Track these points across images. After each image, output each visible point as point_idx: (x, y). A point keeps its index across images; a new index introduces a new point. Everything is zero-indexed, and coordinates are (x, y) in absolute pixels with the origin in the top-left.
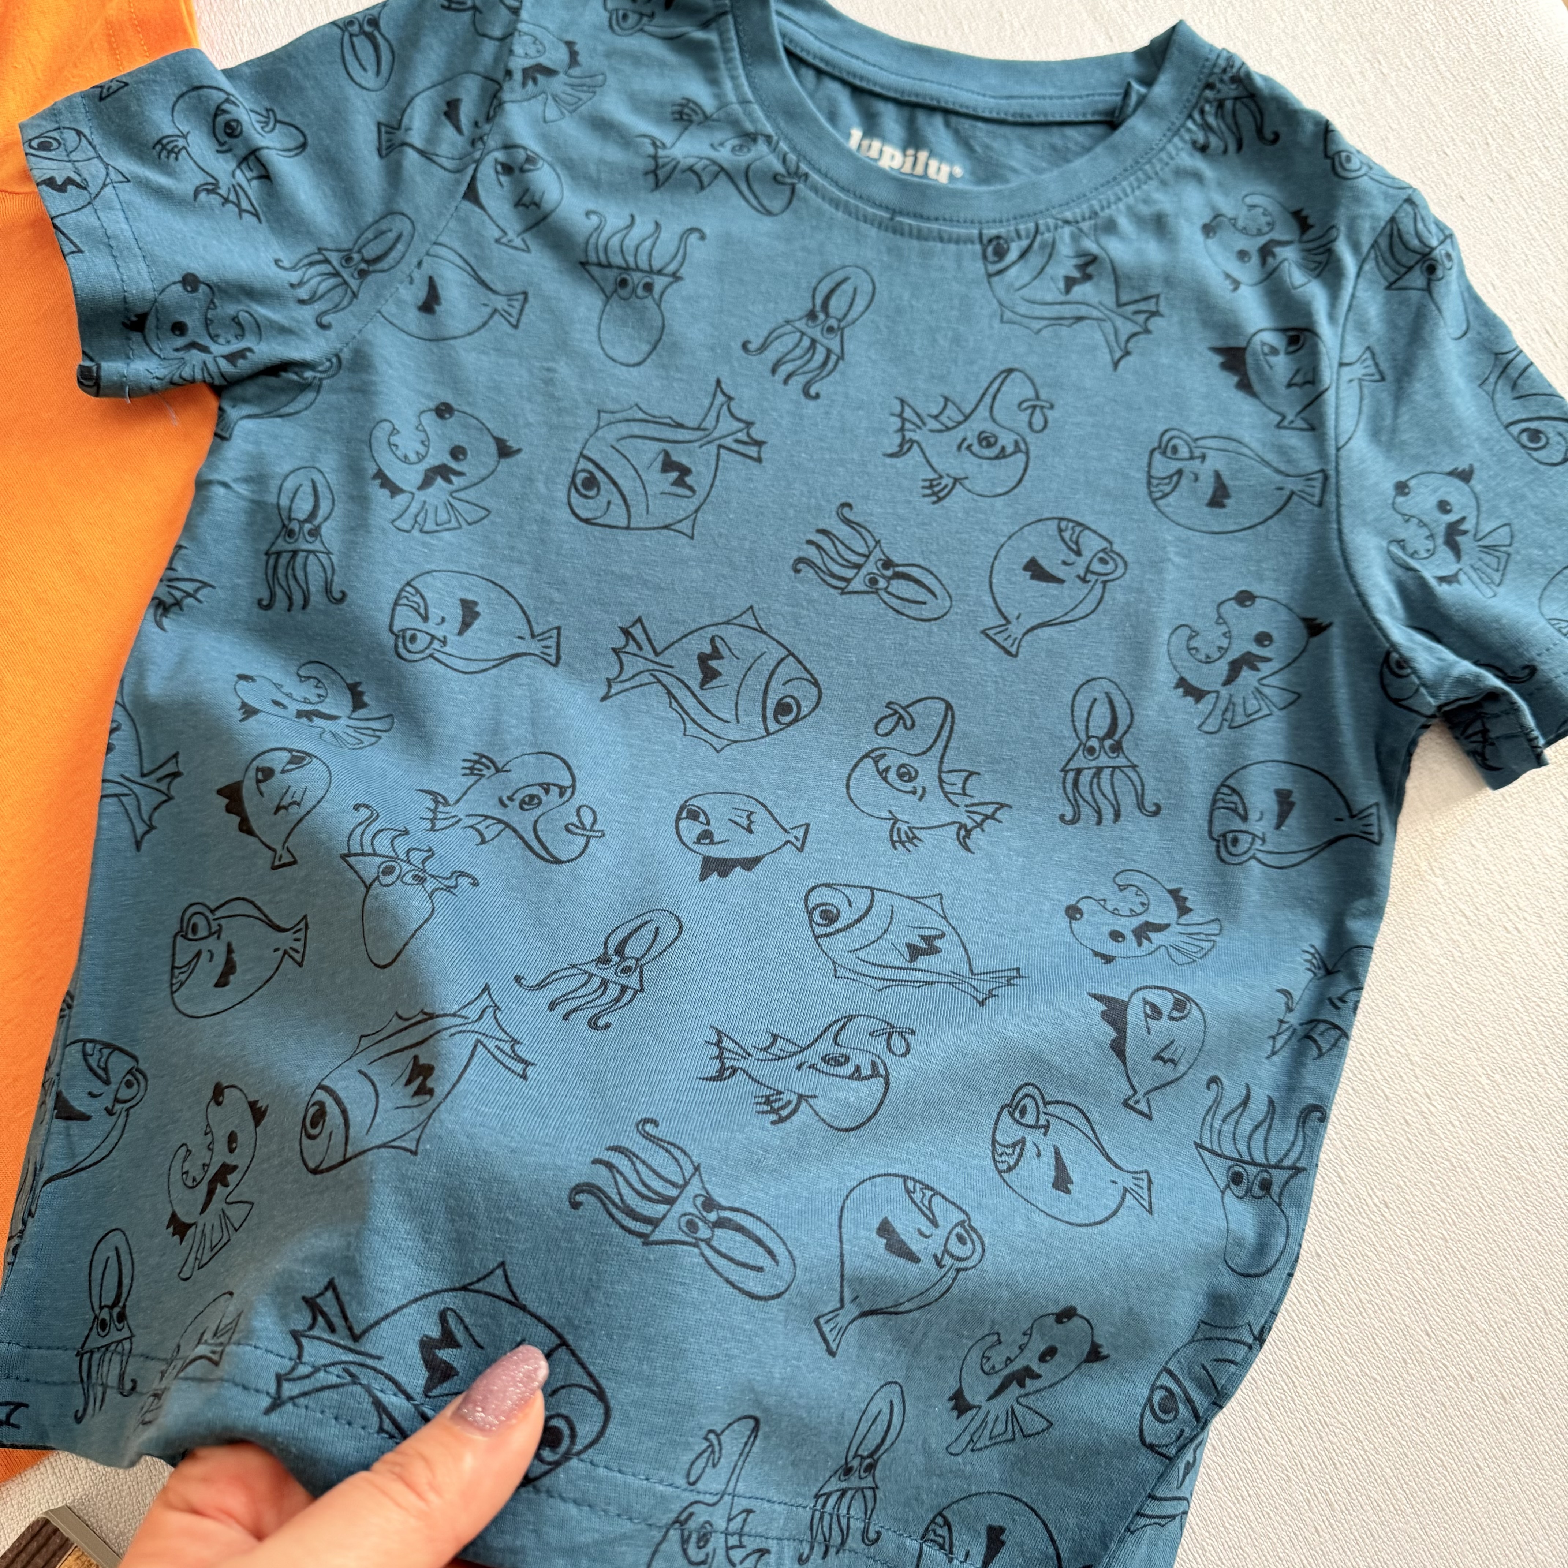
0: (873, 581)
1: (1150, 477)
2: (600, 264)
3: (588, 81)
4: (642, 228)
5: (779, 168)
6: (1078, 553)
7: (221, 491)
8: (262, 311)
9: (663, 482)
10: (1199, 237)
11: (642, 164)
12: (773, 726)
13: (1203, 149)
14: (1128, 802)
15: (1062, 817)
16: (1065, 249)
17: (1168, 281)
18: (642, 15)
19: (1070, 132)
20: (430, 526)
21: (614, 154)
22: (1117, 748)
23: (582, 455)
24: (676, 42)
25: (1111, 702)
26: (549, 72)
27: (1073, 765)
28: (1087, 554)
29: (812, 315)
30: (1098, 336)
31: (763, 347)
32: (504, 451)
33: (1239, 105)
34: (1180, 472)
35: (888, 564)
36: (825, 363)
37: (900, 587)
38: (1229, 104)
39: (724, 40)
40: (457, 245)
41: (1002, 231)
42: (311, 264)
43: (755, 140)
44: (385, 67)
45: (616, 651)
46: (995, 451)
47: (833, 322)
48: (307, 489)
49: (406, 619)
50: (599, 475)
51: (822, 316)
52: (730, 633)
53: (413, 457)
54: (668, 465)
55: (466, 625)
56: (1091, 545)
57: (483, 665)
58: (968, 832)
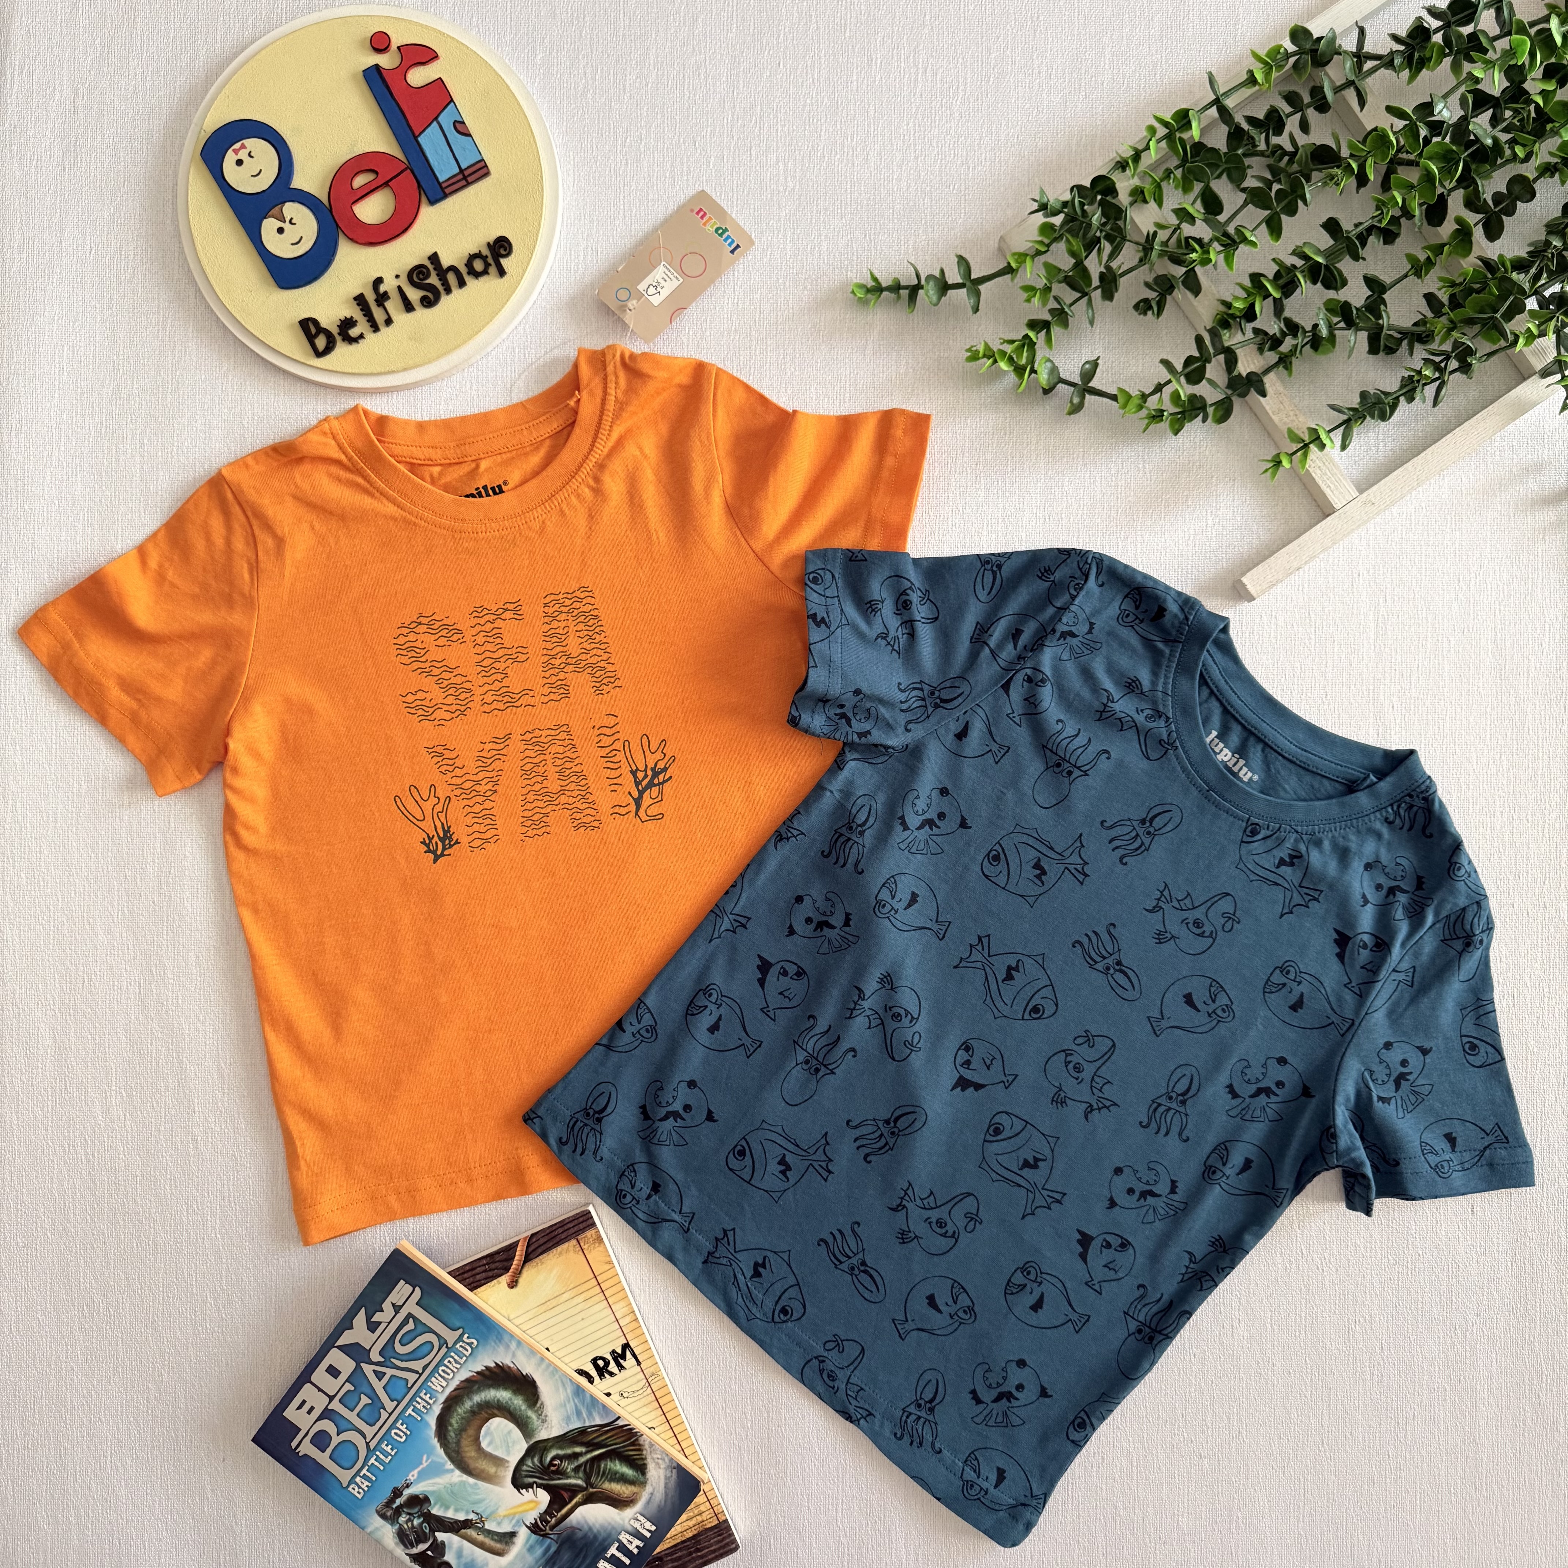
0: (1108, 968)
1: (1269, 979)
2: (1051, 751)
3: (1092, 644)
5: (1165, 737)
6: (1214, 1001)
7: (827, 792)
8: (883, 711)
9: (1031, 873)
10: (1362, 869)
11: (1097, 706)
12: (1027, 1016)
13: (1389, 822)
14: (1175, 1129)
15: (1141, 1123)
16: (1289, 844)
17: (1331, 887)
18: (1137, 618)
19: (1325, 782)
20: (914, 850)
21: (1086, 693)
22: (1183, 1103)
23: (998, 842)
25: (1192, 1080)
26: (1073, 635)
27: (1159, 1101)
28: (1218, 1003)
29: (1143, 822)
30: (1281, 896)
31: (1111, 827)
32: (963, 824)
33: (1420, 811)
34: (1284, 985)
35: (1119, 963)
36: (1137, 849)
37: (1119, 977)
38: (1415, 808)
39: (1171, 655)
40: (987, 709)
41: (1261, 822)
42: (913, 689)
43: (1160, 717)
44: (994, 592)
45: (971, 946)
46: (1199, 931)
47: (1152, 830)
48: (867, 808)
49: (885, 895)
50: (1002, 856)
51: (1148, 824)
52: (1028, 962)
53: (920, 812)
54: (1037, 866)
55: (909, 905)
56: (1222, 1000)
57: (909, 928)
58: (1092, 1110)
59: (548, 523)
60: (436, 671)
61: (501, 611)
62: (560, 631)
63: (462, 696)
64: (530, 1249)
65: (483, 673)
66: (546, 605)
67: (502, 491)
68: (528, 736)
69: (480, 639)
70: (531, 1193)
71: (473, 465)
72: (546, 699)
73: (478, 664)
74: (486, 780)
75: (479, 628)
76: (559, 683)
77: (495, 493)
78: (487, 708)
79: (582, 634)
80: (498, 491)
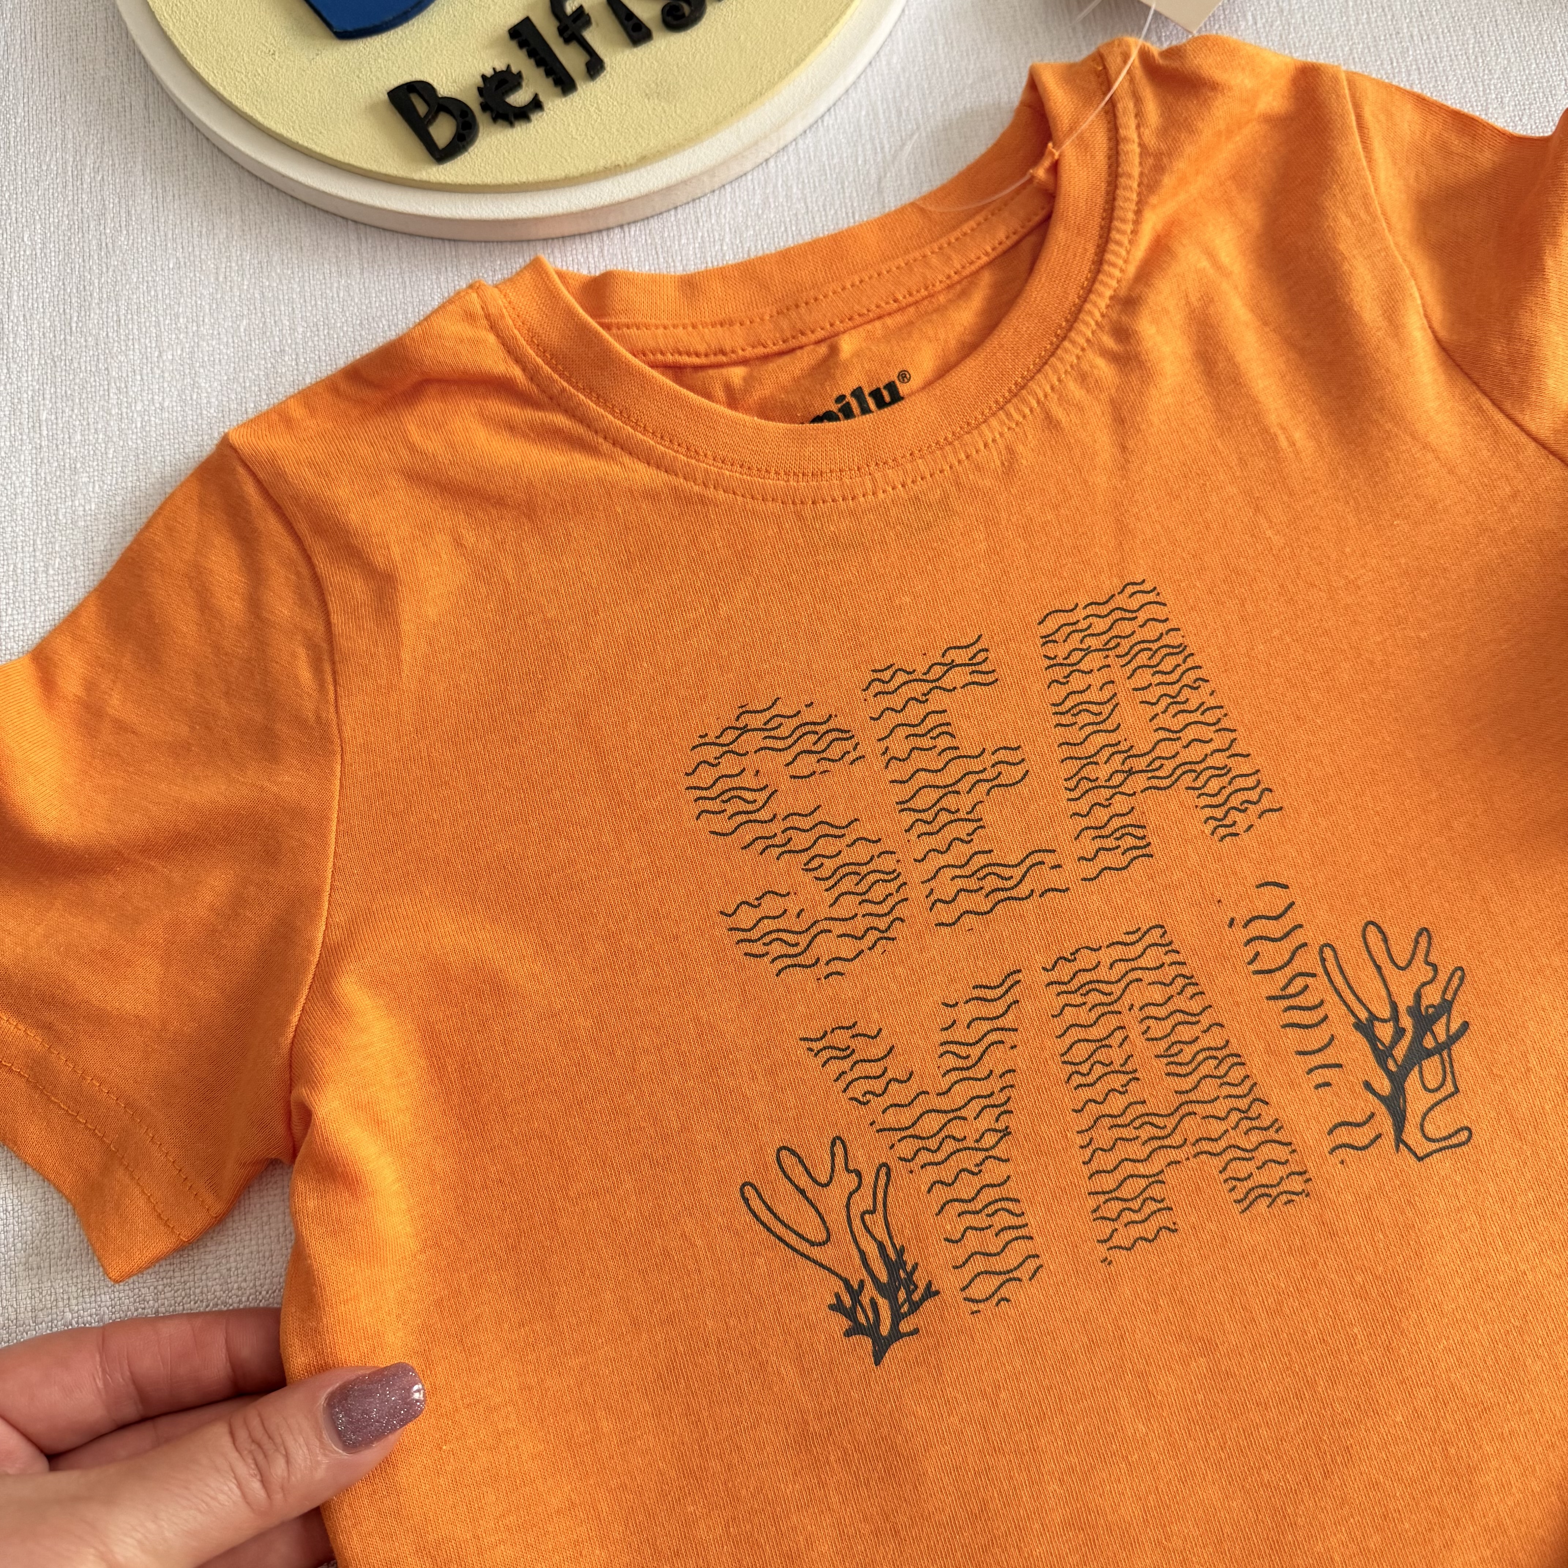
59: (1020, 448)
60: (801, 840)
61: (938, 671)
62: (1093, 695)
63: (878, 893)
65: (922, 828)
66: (1047, 640)
67: (896, 398)
68: (1065, 971)
69: (899, 745)
71: (823, 349)
72: (1090, 869)
73: (904, 805)
74: (976, 1105)
75: (892, 718)
76: (1116, 823)
77: (881, 404)
78: (945, 913)
79: (1151, 695)
80: (887, 398)
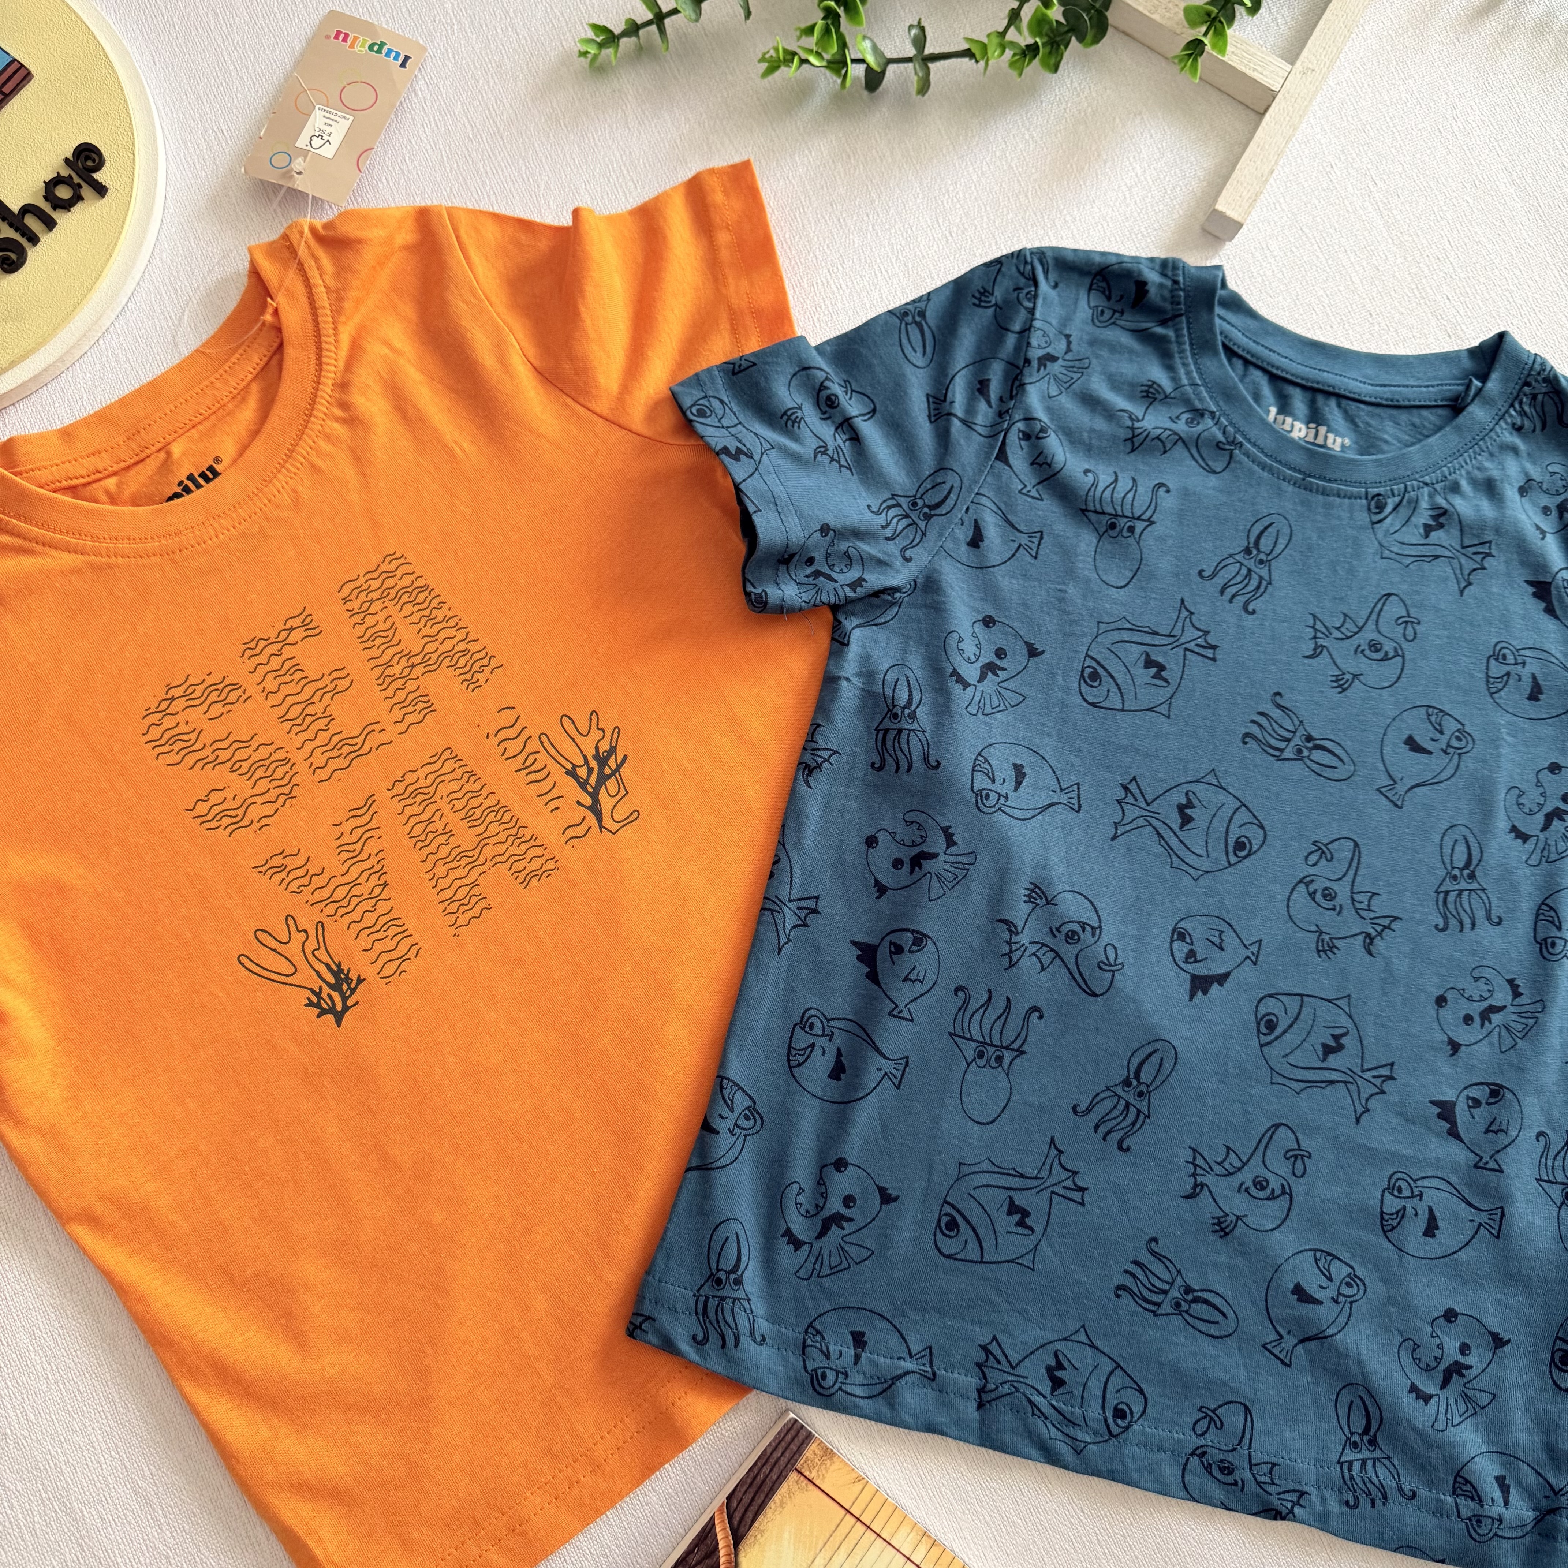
1: (1488, 677)
2: (1096, 512)
3: (1077, 364)
4: (1125, 484)
5: (1220, 437)
6: (1441, 732)
7: (845, 683)
8: (865, 547)
9: (1144, 675)
10: (1517, 496)
11: (1124, 434)
12: (1233, 859)
13: (1519, 429)
14: (1480, 915)
15: (1436, 927)
16: (1424, 504)
17: (1497, 531)
18: (1115, 311)
19: (1425, 413)
20: (988, 710)
21: (1100, 424)
22: (1472, 876)
23: (1087, 655)
24: (1143, 335)
25: (1467, 842)
26: (1053, 359)
27: (1443, 888)
28: (1448, 733)
29: (1247, 551)
30: (1449, 570)
31: (1213, 575)
32: (1033, 652)
33: (1547, 398)
34: (1508, 674)
35: (1309, 738)
36: (1258, 587)
38: (1540, 397)
39: (1178, 336)
40: (991, 494)
41: (1381, 490)
42: (889, 508)
43: (1202, 415)
44: (929, 349)
45: (1119, 802)
46: (1379, 656)
47: (1262, 556)
48: (903, 682)
49: (982, 781)
50: (1100, 671)
51: (1255, 552)
52: (1198, 788)
53: (973, 659)
54: (1149, 663)
55: (1018, 783)
56: (1451, 726)
57: (1032, 813)
58: (1372, 939)
59: (300, 489)
60: (224, 755)
61: (284, 634)
62: (381, 626)
63: (279, 773)
64: (735, 1523)
65: (297, 729)
66: (346, 600)
67: (216, 474)
68: (400, 788)
69: (271, 684)
70: (694, 1440)
71: (162, 455)
72: (402, 727)
73: (283, 719)
74: (365, 875)
75: (261, 670)
76: (411, 697)
77: (208, 480)
78: (323, 774)
79: (415, 618)
80: (211, 476)
